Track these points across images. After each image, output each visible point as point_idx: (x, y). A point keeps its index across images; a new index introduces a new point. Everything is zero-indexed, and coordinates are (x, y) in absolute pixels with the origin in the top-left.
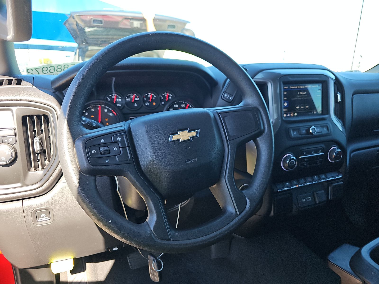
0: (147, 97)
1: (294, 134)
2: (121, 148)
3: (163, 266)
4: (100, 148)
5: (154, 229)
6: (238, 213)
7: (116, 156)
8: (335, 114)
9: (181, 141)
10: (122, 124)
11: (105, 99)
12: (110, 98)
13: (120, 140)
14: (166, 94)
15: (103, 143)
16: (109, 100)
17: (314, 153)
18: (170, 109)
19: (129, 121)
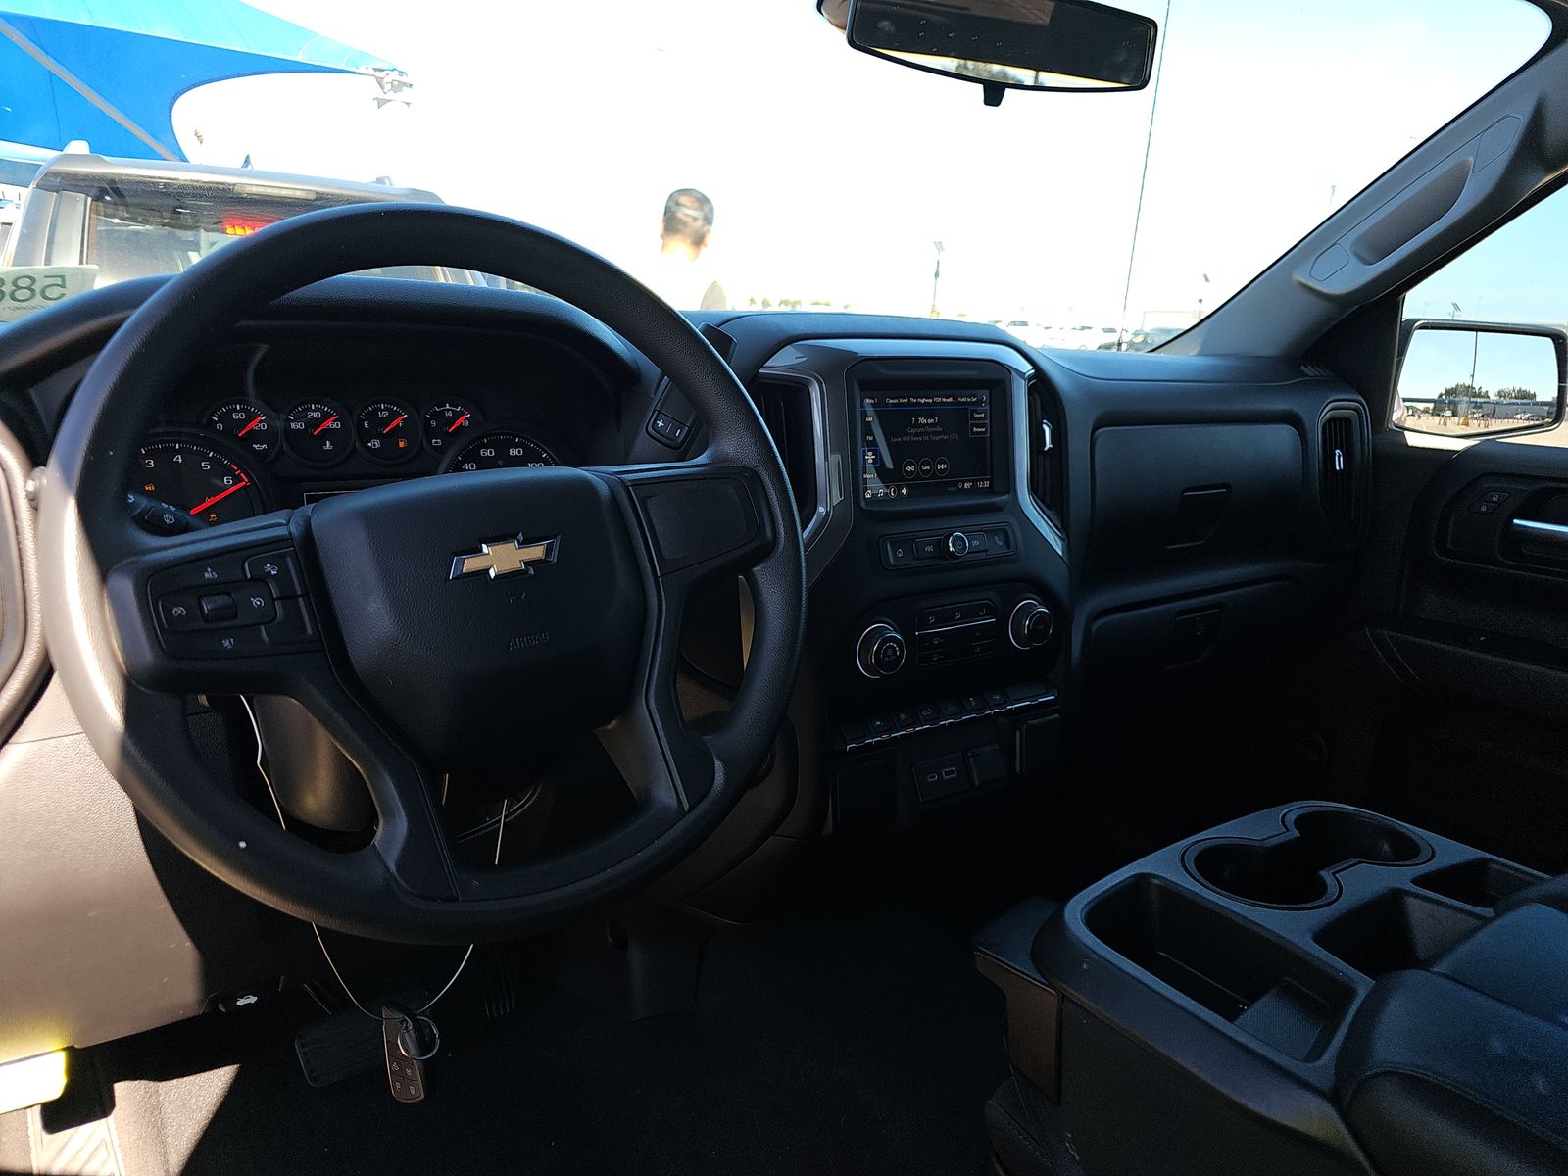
0: (372, 416)
1: (894, 555)
2: (277, 599)
3: (438, 1041)
4: (200, 598)
5: (398, 866)
6: (686, 807)
7: (262, 628)
8: (1034, 489)
9: (492, 574)
10: (280, 518)
11: (204, 422)
12: (226, 418)
13: (273, 573)
14: (448, 410)
15: (211, 584)
16: (220, 427)
17: (964, 619)
18: (466, 466)
19: (308, 508)
